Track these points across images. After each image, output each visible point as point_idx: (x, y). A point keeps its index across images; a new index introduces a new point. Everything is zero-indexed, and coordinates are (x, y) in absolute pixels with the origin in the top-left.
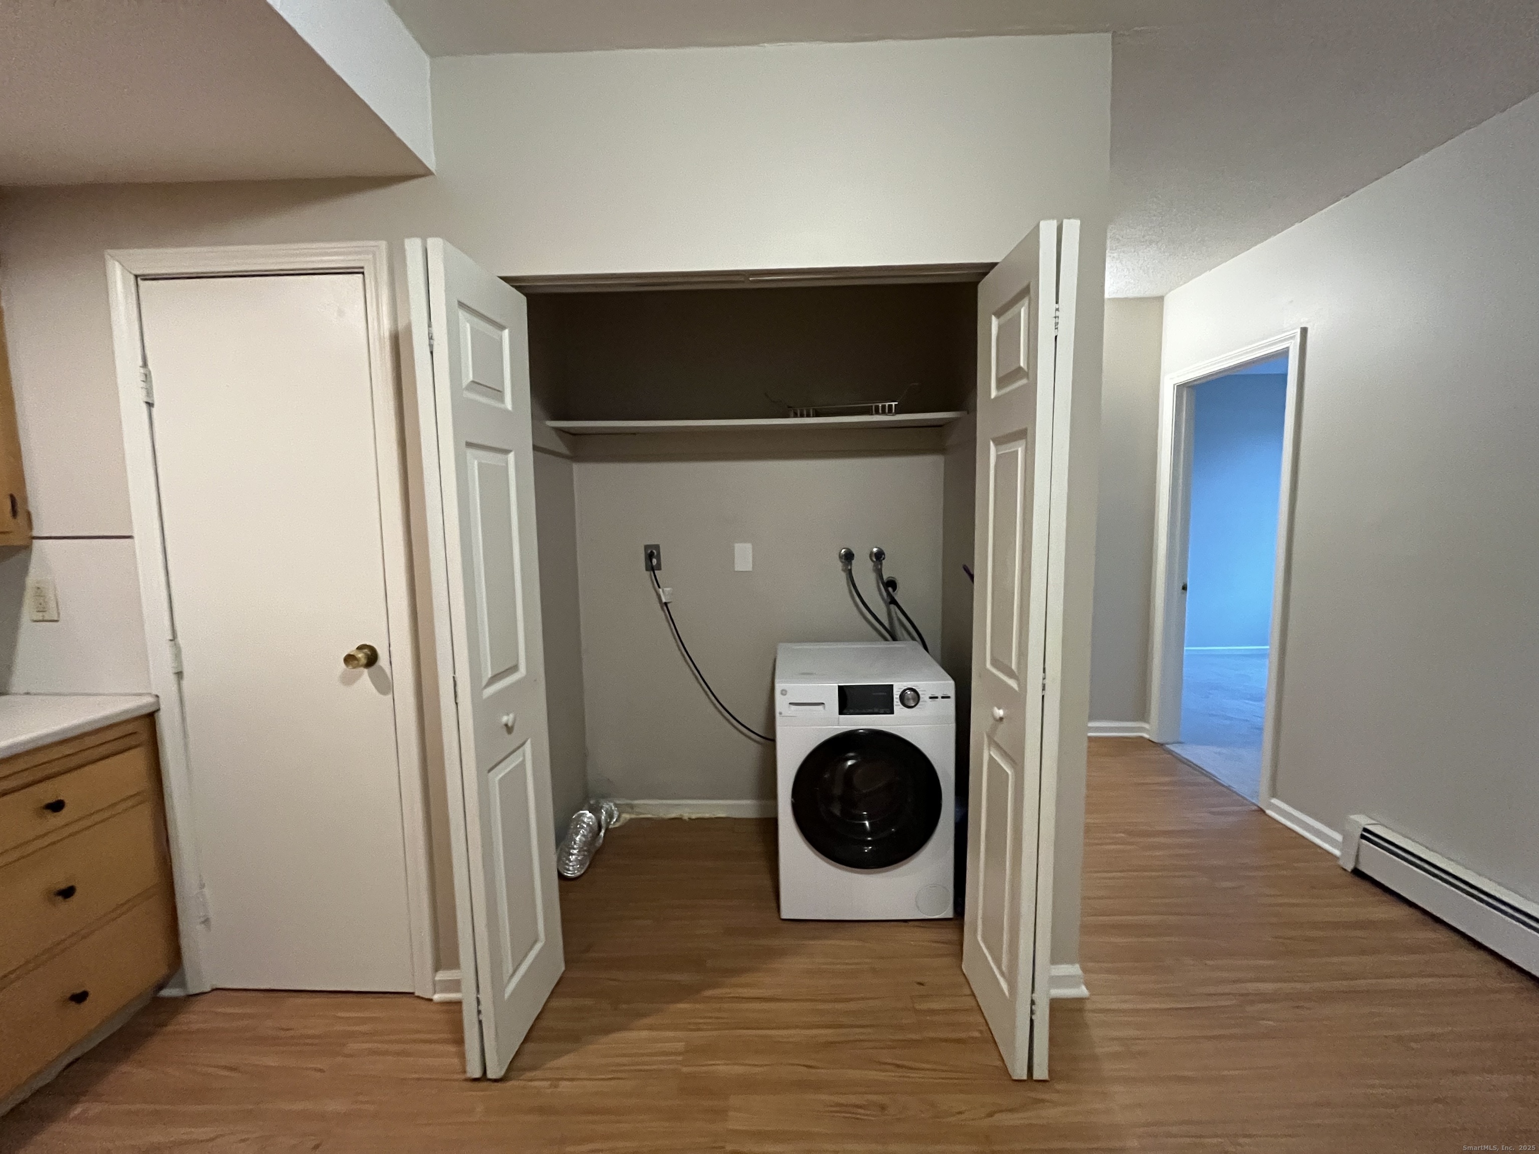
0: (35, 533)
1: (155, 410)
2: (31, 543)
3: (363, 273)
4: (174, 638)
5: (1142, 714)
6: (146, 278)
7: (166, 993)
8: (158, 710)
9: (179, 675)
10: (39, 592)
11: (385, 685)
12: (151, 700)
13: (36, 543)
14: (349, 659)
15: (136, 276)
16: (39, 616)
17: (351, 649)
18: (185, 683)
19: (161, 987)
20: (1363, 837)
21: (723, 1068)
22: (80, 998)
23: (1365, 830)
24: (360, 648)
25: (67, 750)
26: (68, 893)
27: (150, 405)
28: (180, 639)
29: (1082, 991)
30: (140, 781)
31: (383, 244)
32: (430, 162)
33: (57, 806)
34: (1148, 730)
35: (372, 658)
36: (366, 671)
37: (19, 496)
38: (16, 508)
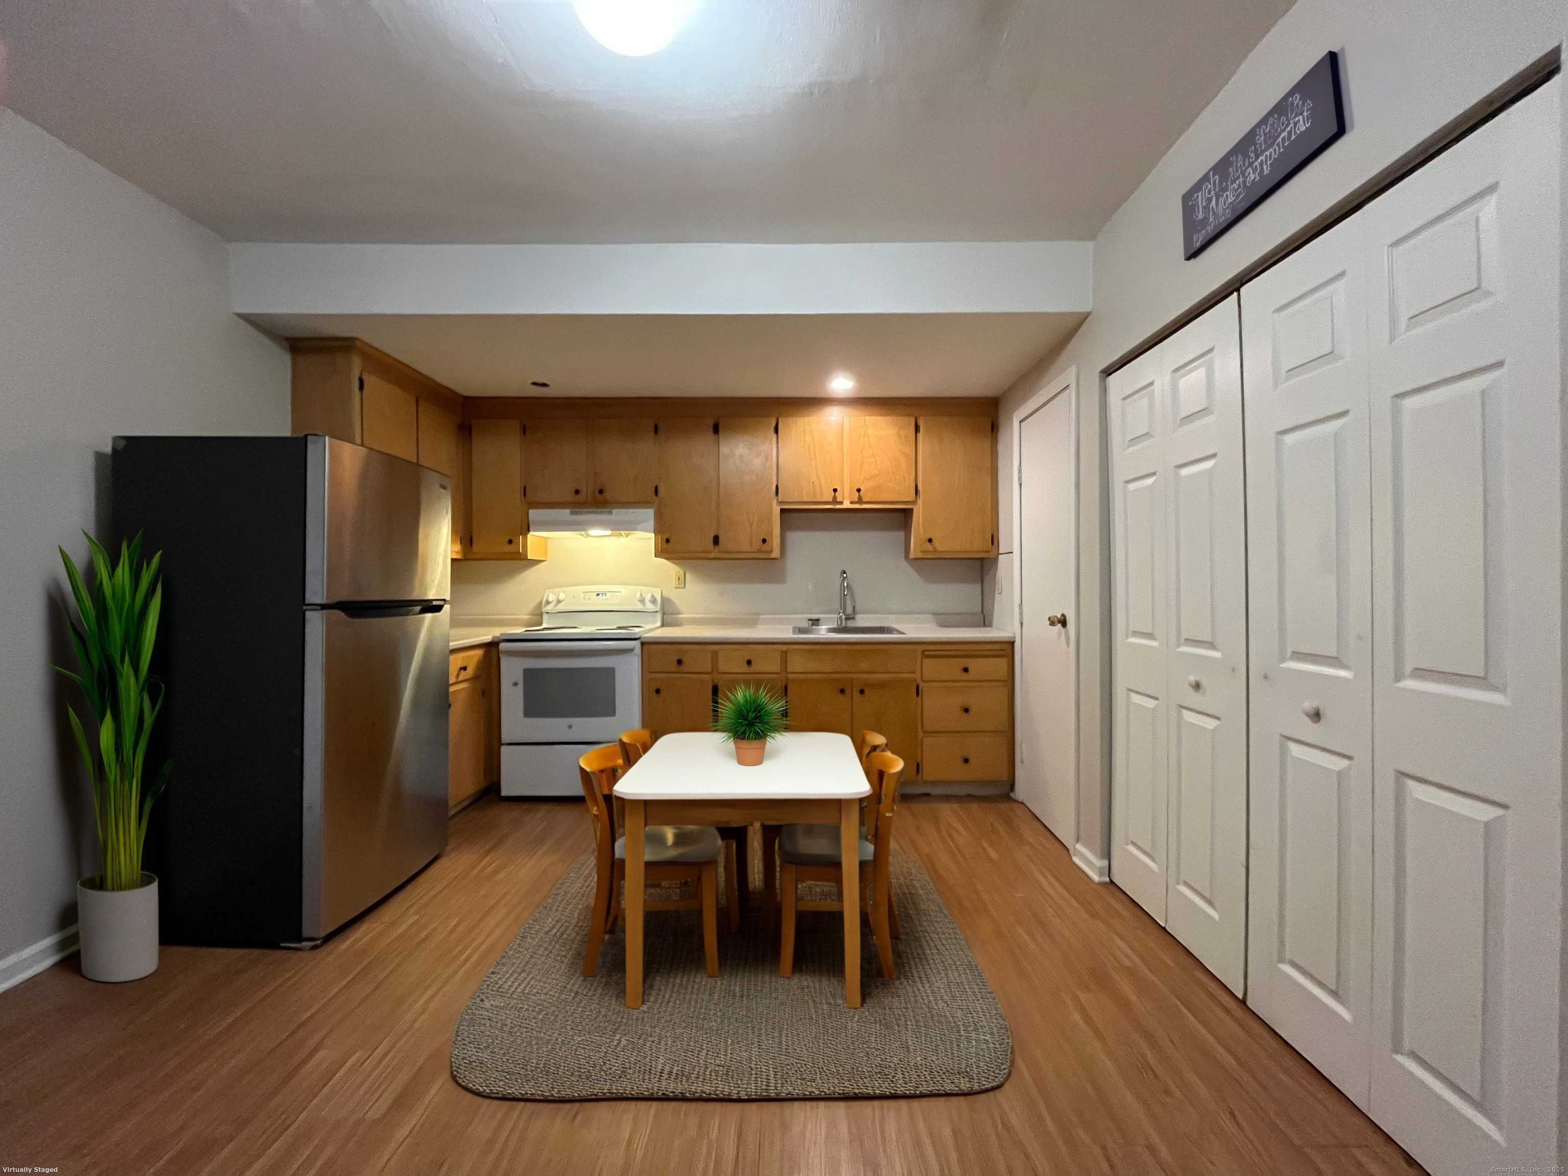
0: (1000, 551)
1: (1022, 488)
4: (1021, 604)
6: (1022, 421)
8: (1015, 641)
10: (999, 580)
12: (1013, 635)
13: (1000, 557)
15: (1019, 423)
16: (999, 592)
18: (1023, 629)
19: (1011, 790)
22: (966, 761)
25: (973, 647)
26: (966, 710)
27: (1021, 485)
30: (1004, 675)
32: (1087, 307)
33: (966, 670)
35: (1064, 622)
36: (1063, 631)
37: (995, 535)
38: (994, 540)
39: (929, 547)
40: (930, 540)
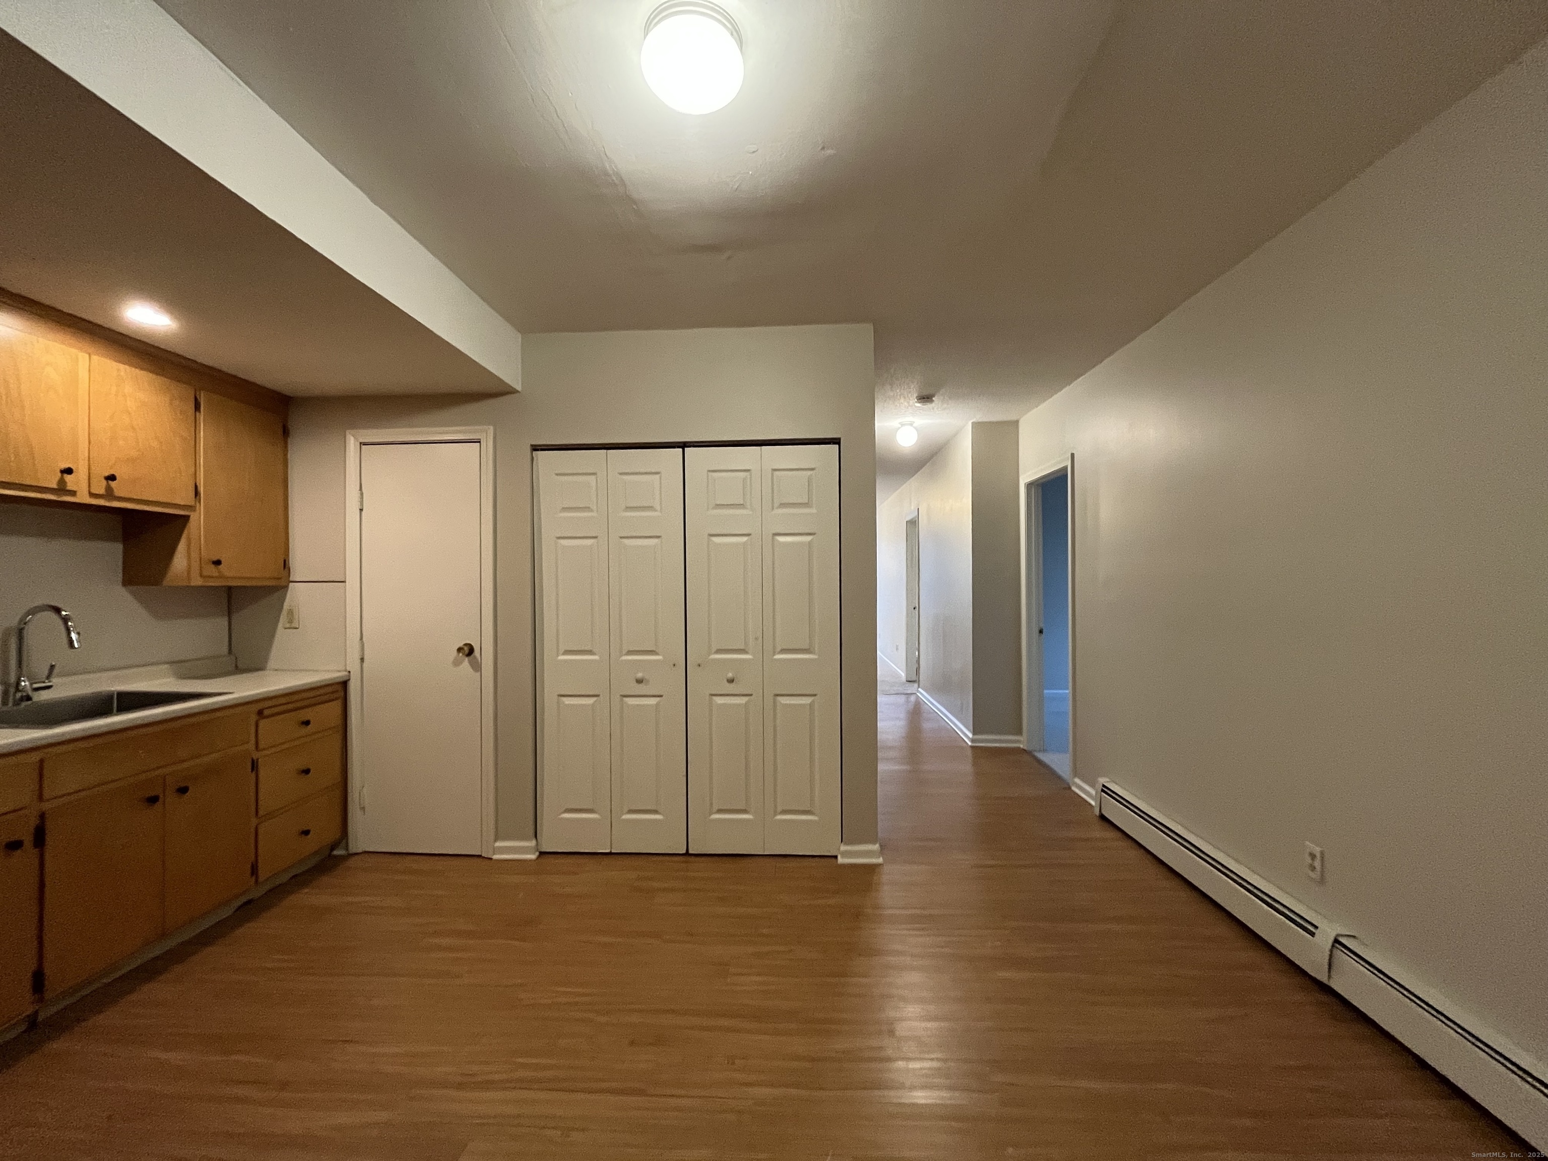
0: (291, 579)
1: (363, 513)
2: (288, 584)
3: (480, 442)
4: (361, 638)
5: (1019, 732)
6: (365, 444)
7: (335, 853)
8: (349, 680)
9: (362, 660)
10: (291, 612)
11: (477, 667)
12: (346, 673)
13: (291, 585)
14: (460, 650)
15: (361, 443)
16: (288, 625)
17: (461, 645)
18: (365, 665)
19: (332, 849)
20: (1103, 791)
21: (656, 885)
22: (306, 833)
23: (1104, 786)
24: (466, 645)
25: (312, 694)
26: (307, 771)
27: (361, 510)
28: (364, 639)
29: (880, 860)
30: (337, 721)
31: (492, 428)
32: (518, 387)
33: (307, 723)
34: (1021, 742)
35: (471, 651)
36: (467, 659)
37: (287, 560)
38: (286, 565)
39: (212, 570)
40: (218, 563)
